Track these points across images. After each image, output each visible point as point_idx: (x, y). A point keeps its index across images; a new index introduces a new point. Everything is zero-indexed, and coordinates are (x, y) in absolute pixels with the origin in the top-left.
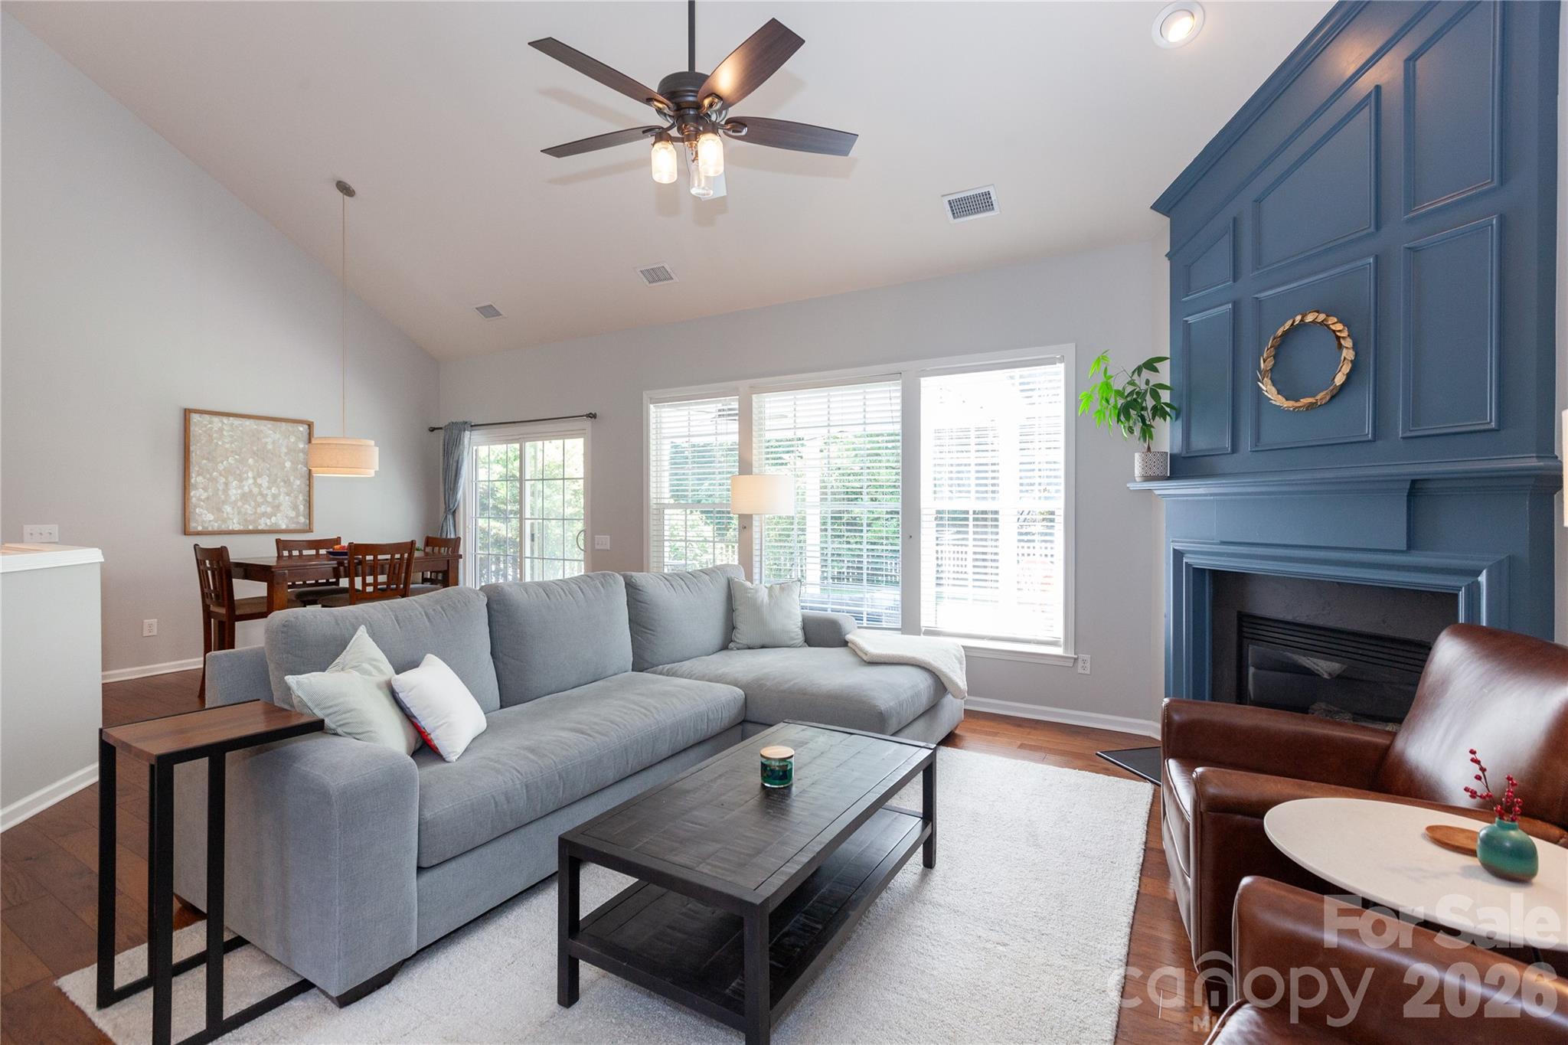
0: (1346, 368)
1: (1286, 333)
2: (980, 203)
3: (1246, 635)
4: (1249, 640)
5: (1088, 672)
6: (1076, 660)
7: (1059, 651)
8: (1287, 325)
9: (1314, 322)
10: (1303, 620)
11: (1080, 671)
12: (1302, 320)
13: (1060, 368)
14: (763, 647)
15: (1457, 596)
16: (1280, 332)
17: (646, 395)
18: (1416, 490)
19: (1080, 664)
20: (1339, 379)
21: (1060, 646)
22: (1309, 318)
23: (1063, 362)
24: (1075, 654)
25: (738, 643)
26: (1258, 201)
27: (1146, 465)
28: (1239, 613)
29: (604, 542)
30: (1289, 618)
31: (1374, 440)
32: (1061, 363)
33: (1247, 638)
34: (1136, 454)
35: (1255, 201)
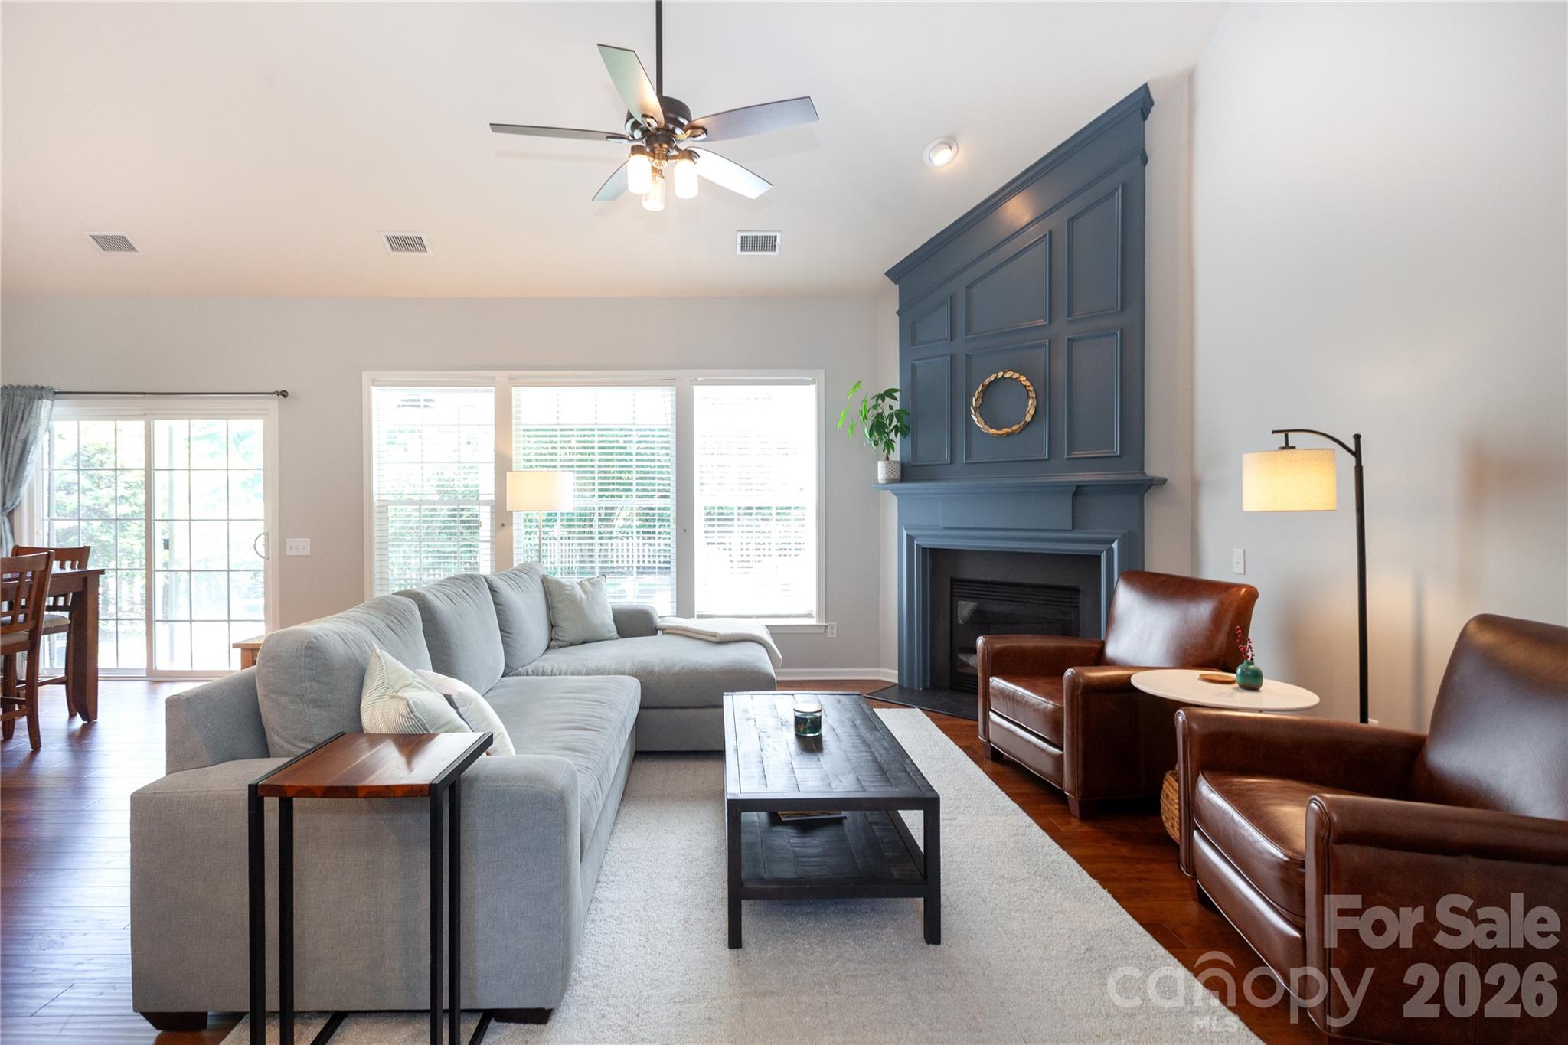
0: (1032, 412)
1: (990, 383)
2: (766, 243)
3: (956, 594)
4: (957, 598)
5: (835, 636)
6: (826, 627)
7: (813, 621)
8: (993, 377)
9: (1010, 378)
10: (998, 579)
11: (829, 635)
12: (1003, 376)
13: (812, 389)
14: (584, 642)
15: (1099, 557)
16: (987, 381)
17: (366, 376)
18: (1079, 491)
19: (829, 630)
20: (1028, 418)
21: (813, 617)
22: (1007, 375)
23: (815, 384)
24: (826, 622)
25: (563, 641)
26: (968, 287)
27: (889, 470)
28: (953, 580)
29: (300, 546)
30: (989, 579)
31: (1049, 459)
32: (813, 384)
33: (956, 596)
34: (879, 462)
35: (967, 287)
